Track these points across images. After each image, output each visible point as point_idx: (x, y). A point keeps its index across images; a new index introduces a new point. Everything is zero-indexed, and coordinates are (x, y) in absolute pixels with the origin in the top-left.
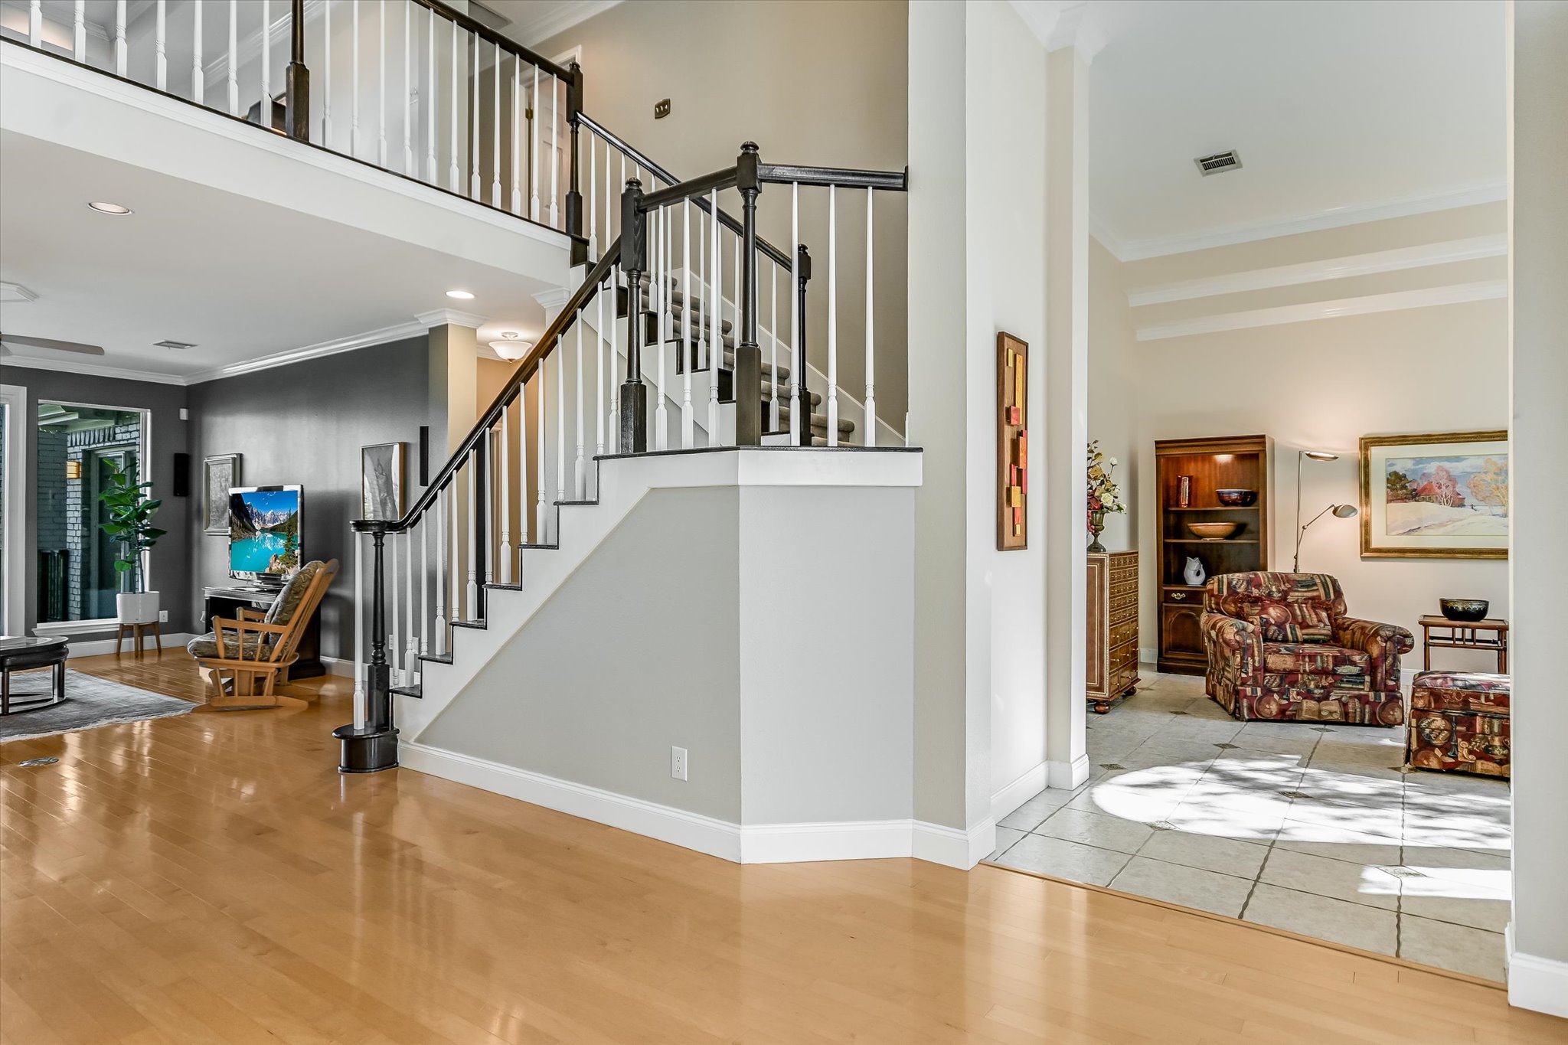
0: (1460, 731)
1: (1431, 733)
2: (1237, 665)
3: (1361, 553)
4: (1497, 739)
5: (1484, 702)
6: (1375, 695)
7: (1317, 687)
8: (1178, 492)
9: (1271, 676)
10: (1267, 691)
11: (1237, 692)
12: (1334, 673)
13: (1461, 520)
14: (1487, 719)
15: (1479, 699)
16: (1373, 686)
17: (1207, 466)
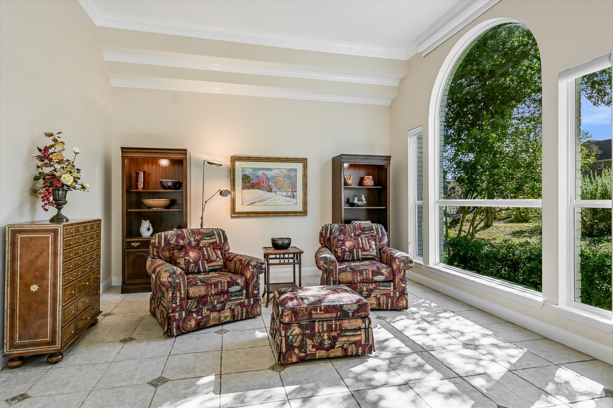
0: (308, 334)
1: (293, 338)
2: (170, 299)
3: (231, 215)
4: (326, 334)
5: (319, 312)
6: (248, 301)
7: (218, 303)
8: (137, 180)
9: (192, 302)
10: (189, 313)
11: (169, 318)
12: (227, 292)
13: (271, 198)
14: (321, 323)
15: (317, 311)
16: (248, 296)
17: (154, 167)
